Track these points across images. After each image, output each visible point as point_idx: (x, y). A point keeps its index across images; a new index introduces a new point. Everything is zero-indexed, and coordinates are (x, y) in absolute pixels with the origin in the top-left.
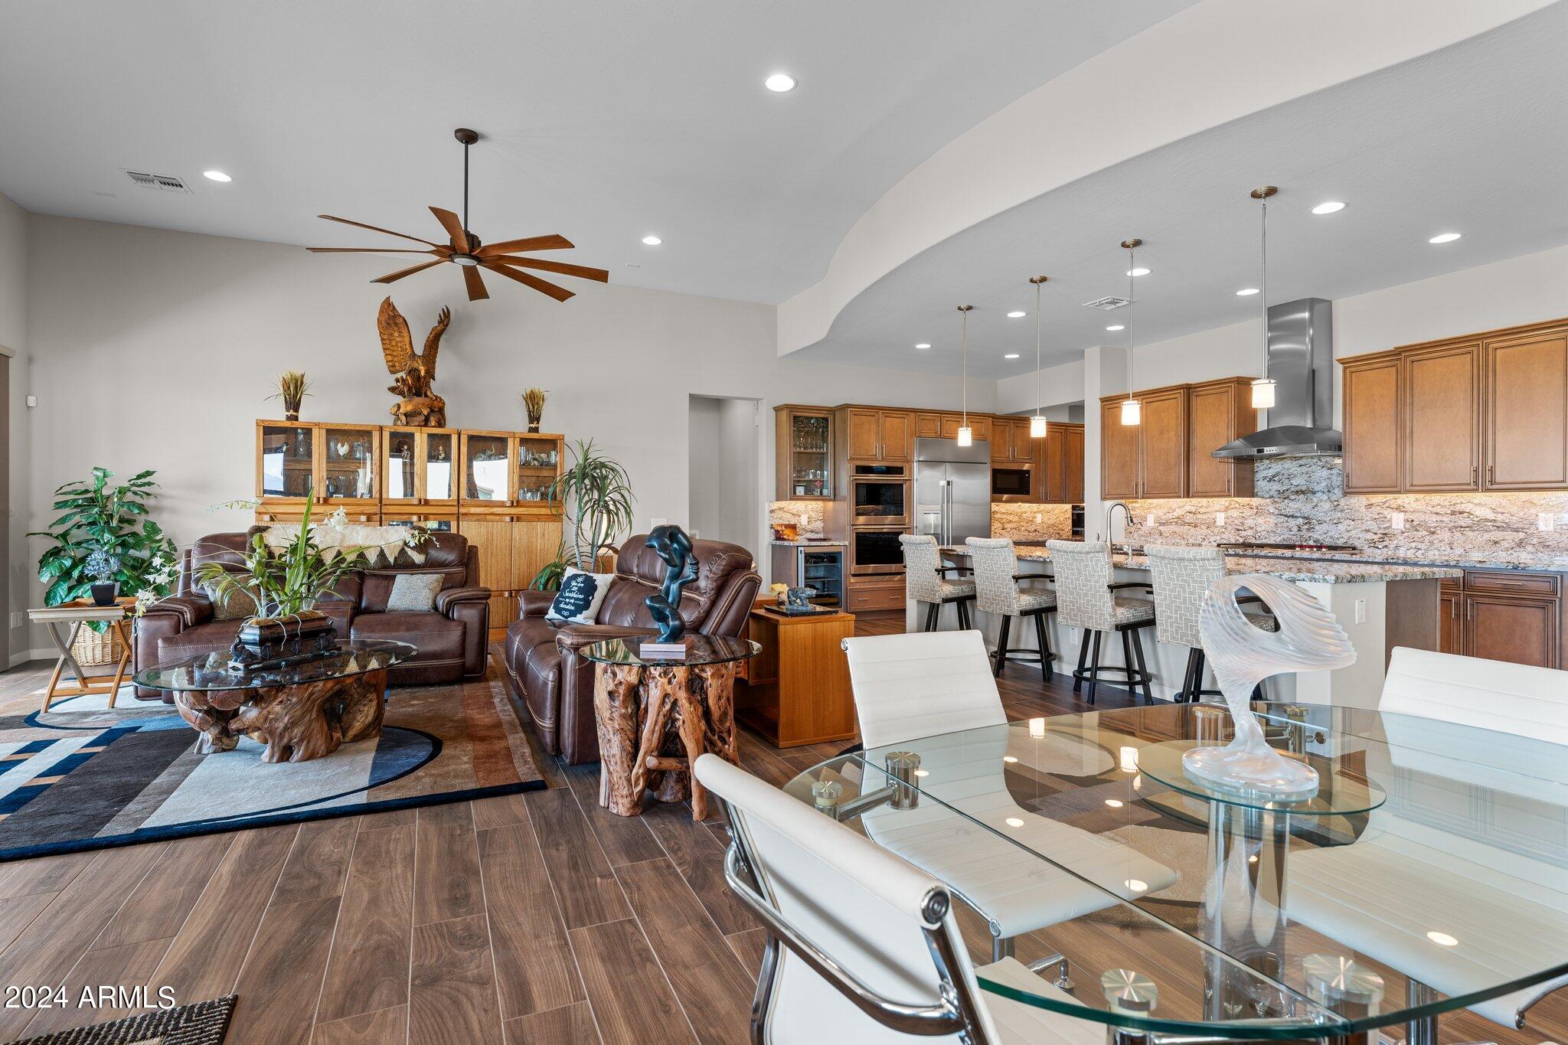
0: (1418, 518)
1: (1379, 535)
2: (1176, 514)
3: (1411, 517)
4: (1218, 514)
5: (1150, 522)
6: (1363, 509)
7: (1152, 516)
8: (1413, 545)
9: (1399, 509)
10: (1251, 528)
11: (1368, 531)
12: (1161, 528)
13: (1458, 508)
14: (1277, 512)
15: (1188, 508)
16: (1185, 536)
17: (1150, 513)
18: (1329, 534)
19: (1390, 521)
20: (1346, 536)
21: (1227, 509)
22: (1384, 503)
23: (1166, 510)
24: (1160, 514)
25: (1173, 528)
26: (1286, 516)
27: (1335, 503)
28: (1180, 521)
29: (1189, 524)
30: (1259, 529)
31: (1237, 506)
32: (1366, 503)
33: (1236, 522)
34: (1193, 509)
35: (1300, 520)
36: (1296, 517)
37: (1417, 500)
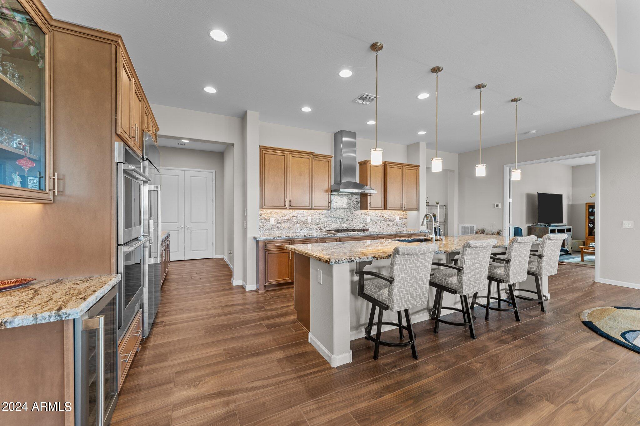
0: (373, 218)
1: (364, 224)
2: (287, 218)
3: (372, 218)
4: (308, 217)
5: (272, 222)
6: (359, 215)
7: (273, 218)
8: (372, 227)
9: (368, 215)
10: (323, 223)
11: (361, 223)
12: (278, 225)
13: (382, 215)
14: (333, 216)
15: (293, 214)
16: (292, 229)
17: (271, 217)
18: (350, 224)
19: (367, 219)
20: (355, 225)
21: (312, 215)
22: (365, 213)
23: (281, 215)
24: (278, 217)
25: (286, 225)
26: (336, 218)
27: (352, 213)
28: (289, 221)
29: (294, 222)
30: (326, 224)
31: (317, 213)
32: (360, 213)
33: (317, 221)
34: (296, 215)
35: (341, 219)
36: (339, 218)
37: (373, 212)
